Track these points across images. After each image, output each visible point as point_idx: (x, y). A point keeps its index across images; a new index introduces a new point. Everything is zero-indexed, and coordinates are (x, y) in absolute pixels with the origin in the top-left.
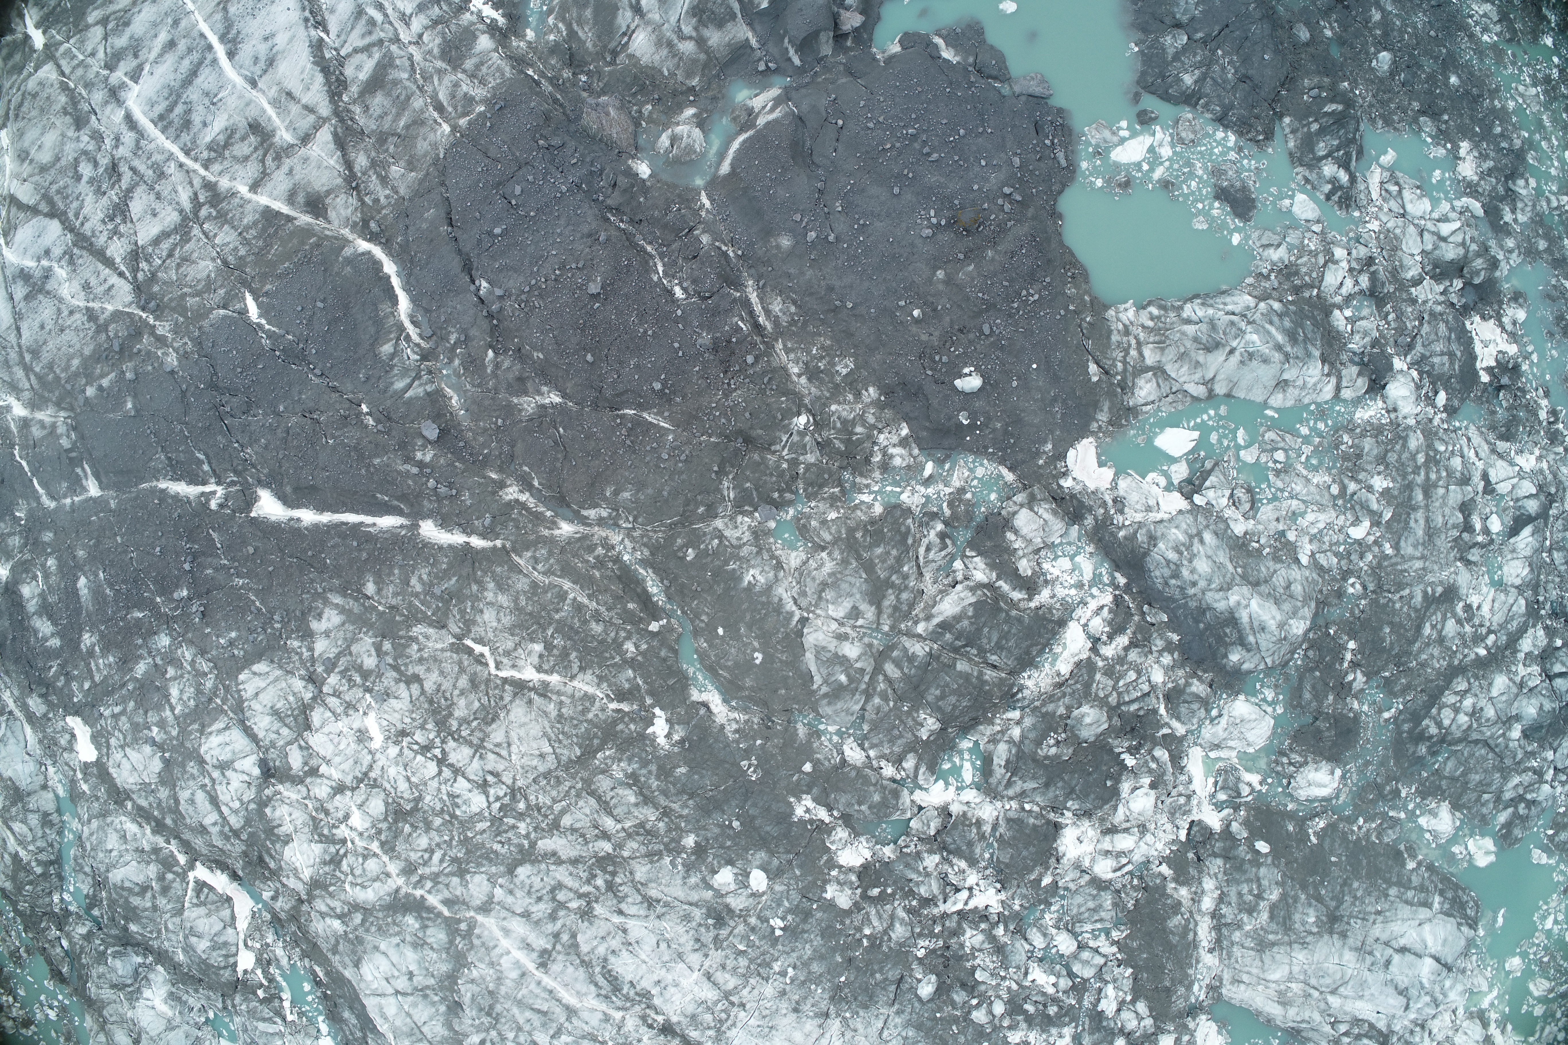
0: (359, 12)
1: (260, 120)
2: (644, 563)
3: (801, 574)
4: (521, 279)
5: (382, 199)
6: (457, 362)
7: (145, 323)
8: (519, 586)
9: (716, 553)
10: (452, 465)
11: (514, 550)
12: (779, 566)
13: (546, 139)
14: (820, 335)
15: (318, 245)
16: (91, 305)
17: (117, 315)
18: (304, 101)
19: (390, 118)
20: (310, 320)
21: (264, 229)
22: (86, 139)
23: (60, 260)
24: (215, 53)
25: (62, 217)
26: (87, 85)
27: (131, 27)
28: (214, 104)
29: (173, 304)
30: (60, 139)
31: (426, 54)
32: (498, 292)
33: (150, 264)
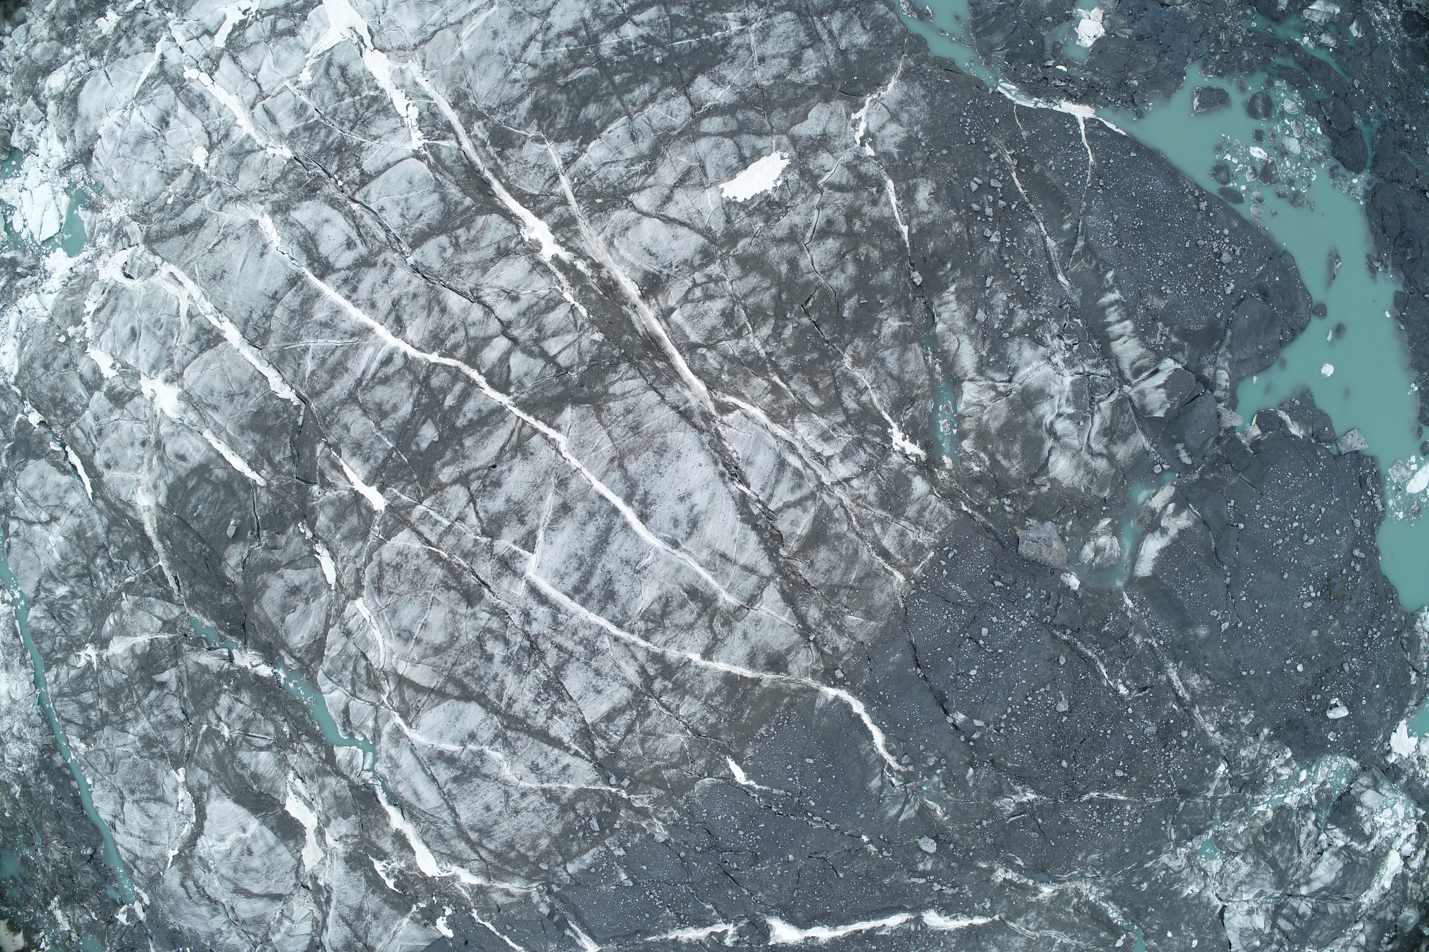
0: (782, 464)
1: (697, 585)
2: (1106, 899)
3: (1222, 877)
4: (997, 709)
5: (841, 648)
6: (936, 779)
7: (616, 797)
8: (1017, 945)
9: (1164, 880)
10: (950, 867)
11: (1008, 918)
12: (1206, 875)
13: (999, 579)
14: (1227, 697)
15: (791, 705)
16: (546, 785)
17: (581, 794)
18: (741, 562)
19: (839, 571)
20: (801, 774)
21: (730, 696)
22: (486, 616)
23: (492, 743)
24: (624, 517)
25: (481, 700)
26: (465, 556)
27: (504, 487)
28: (638, 572)
29: (647, 778)
30: (450, 616)
31: (857, 498)
32: (978, 723)
33: (608, 740)
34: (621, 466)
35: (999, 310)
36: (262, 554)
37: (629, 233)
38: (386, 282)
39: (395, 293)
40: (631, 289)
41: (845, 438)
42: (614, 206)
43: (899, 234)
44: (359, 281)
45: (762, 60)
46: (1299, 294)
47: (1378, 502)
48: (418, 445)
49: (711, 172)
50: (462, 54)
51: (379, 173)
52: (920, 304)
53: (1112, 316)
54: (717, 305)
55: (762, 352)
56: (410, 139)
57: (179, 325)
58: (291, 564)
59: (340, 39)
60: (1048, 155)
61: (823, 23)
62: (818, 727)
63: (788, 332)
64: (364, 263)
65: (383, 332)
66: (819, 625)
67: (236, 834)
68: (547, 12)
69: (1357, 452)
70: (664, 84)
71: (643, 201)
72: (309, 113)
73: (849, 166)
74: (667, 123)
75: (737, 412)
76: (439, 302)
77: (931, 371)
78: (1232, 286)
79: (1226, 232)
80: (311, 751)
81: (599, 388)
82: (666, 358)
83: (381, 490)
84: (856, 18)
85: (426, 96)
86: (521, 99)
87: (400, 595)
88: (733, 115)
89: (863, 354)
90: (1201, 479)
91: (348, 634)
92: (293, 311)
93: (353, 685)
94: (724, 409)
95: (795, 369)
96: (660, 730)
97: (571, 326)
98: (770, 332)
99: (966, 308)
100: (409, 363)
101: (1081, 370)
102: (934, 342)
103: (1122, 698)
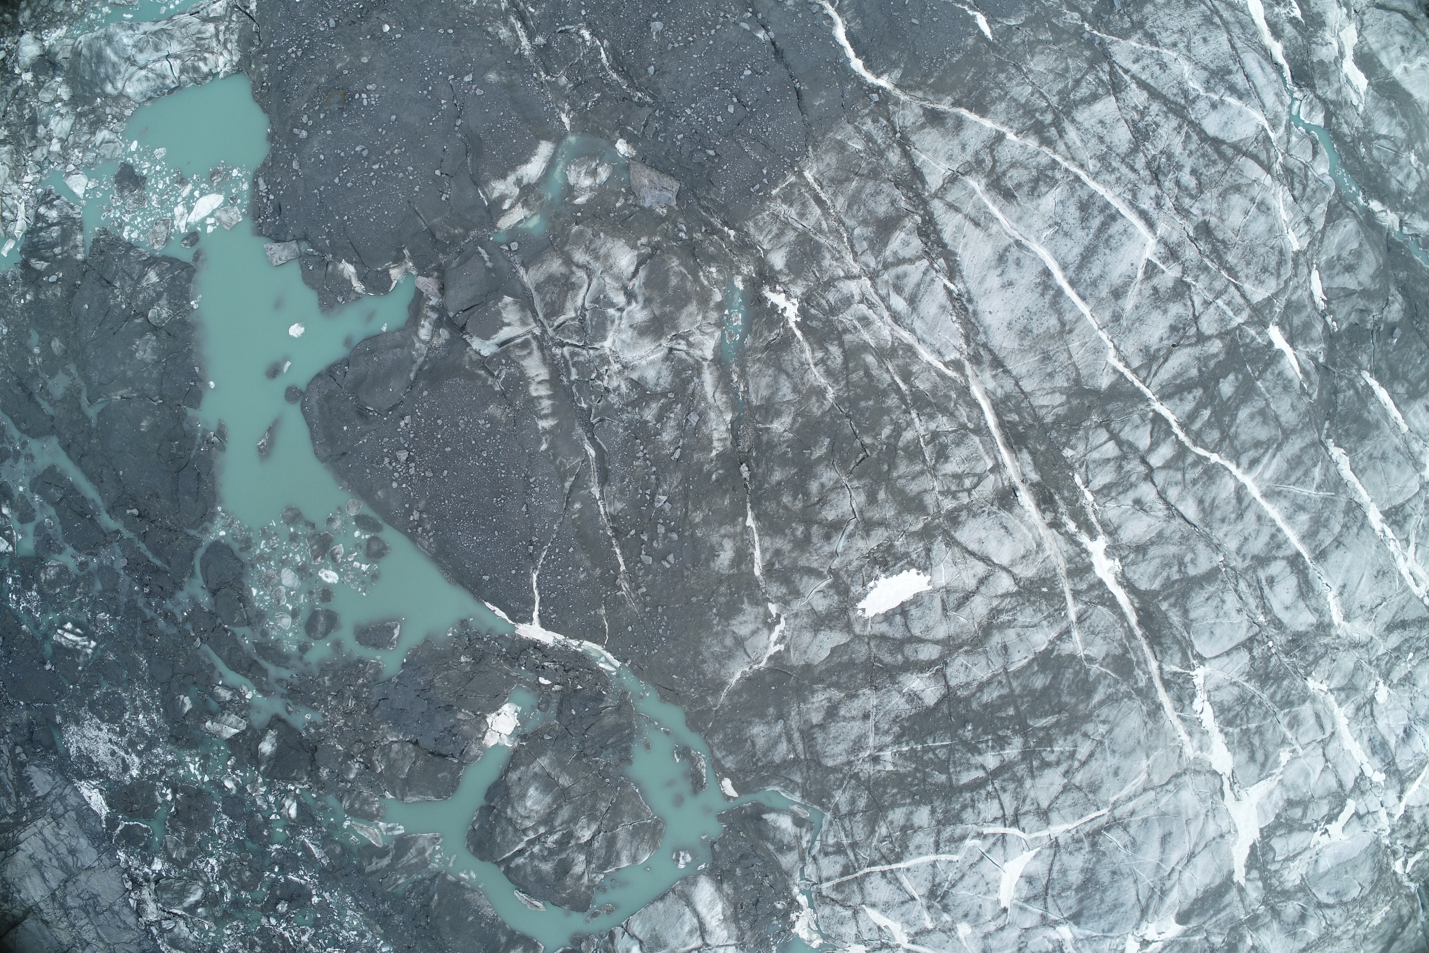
0: (913, 301)
1: (1004, 202)
4: (725, 36)
5: (869, 121)
13: (709, 157)
15: (926, 76)
16: (1155, 49)
17: (1125, 35)
18: (960, 216)
19: (868, 191)
21: (983, 95)
22: (1194, 210)
23: (1198, 96)
24: (1065, 277)
25: (1204, 137)
26: (1206, 268)
27: (1168, 324)
28: (1056, 224)
29: (1065, 36)
30: (1225, 217)
31: (840, 259)
32: (746, 26)
33: (1097, 77)
34: (1063, 324)
35: (672, 423)
36: (1373, 307)
37: (1022, 552)
38: (1246, 539)
39: (1239, 527)
40: (1025, 498)
41: (846, 317)
42: (1032, 582)
43: (757, 518)
44: (1268, 544)
45: (866, 716)
46: (316, 414)
47: (263, 187)
48: (1237, 378)
49: (937, 603)
50: (1148, 757)
51: (1236, 648)
52: (745, 445)
53: (546, 404)
54: (951, 467)
55: (914, 415)
56: (1205, 677)
57: (1417, 534)
58: (1349, 294)
59: (1251, 790)
60: (583, 585)
61: (795, 750)
62: (903, 52)
63: (886, 431)
64: (1262, 561)
65: (1254, 491)
66: (890, 145)
67: (1414, 67)
68: (1066, 789)
69: (277, 241)
70: (967, 700)
71: (1005, 583)
72: (1287, 719)
73: (797, 594)
74: (972, 659)
75: (947, 359)
76: (1203, 510)
77: (743, 375)
78: (402, 424)
79: (395, 485)
80: (1345, 126)
81: (1075, 402)
82: (1001, 424)
83: (1271, 344)
84: (759, 754)
85: (1183, 720)
86: (1102, 703)
87: (1265, 245)
88: (906, 660)
89: (814, 399)
90: (467, 230)
91: (1308, 221)
92: (1325, 526)
93: (1306, 175)
94: (957, 366)
95: (885, 393)
96: (1051, 77)
97: (1091, 466)
98: (904, 434)
99: (705, 430)
100: (1236, 457)
101: (591, 352)
102: (734, 405)
103: (589, 26)
